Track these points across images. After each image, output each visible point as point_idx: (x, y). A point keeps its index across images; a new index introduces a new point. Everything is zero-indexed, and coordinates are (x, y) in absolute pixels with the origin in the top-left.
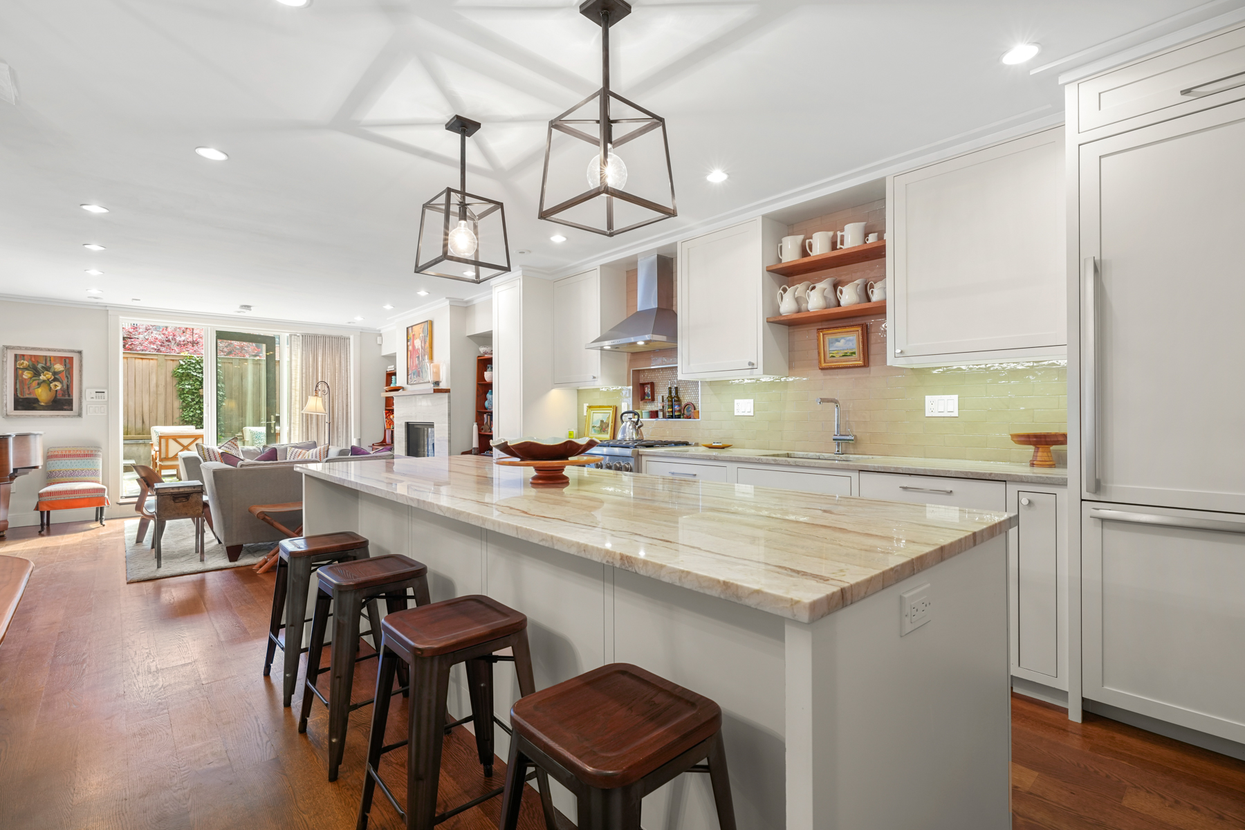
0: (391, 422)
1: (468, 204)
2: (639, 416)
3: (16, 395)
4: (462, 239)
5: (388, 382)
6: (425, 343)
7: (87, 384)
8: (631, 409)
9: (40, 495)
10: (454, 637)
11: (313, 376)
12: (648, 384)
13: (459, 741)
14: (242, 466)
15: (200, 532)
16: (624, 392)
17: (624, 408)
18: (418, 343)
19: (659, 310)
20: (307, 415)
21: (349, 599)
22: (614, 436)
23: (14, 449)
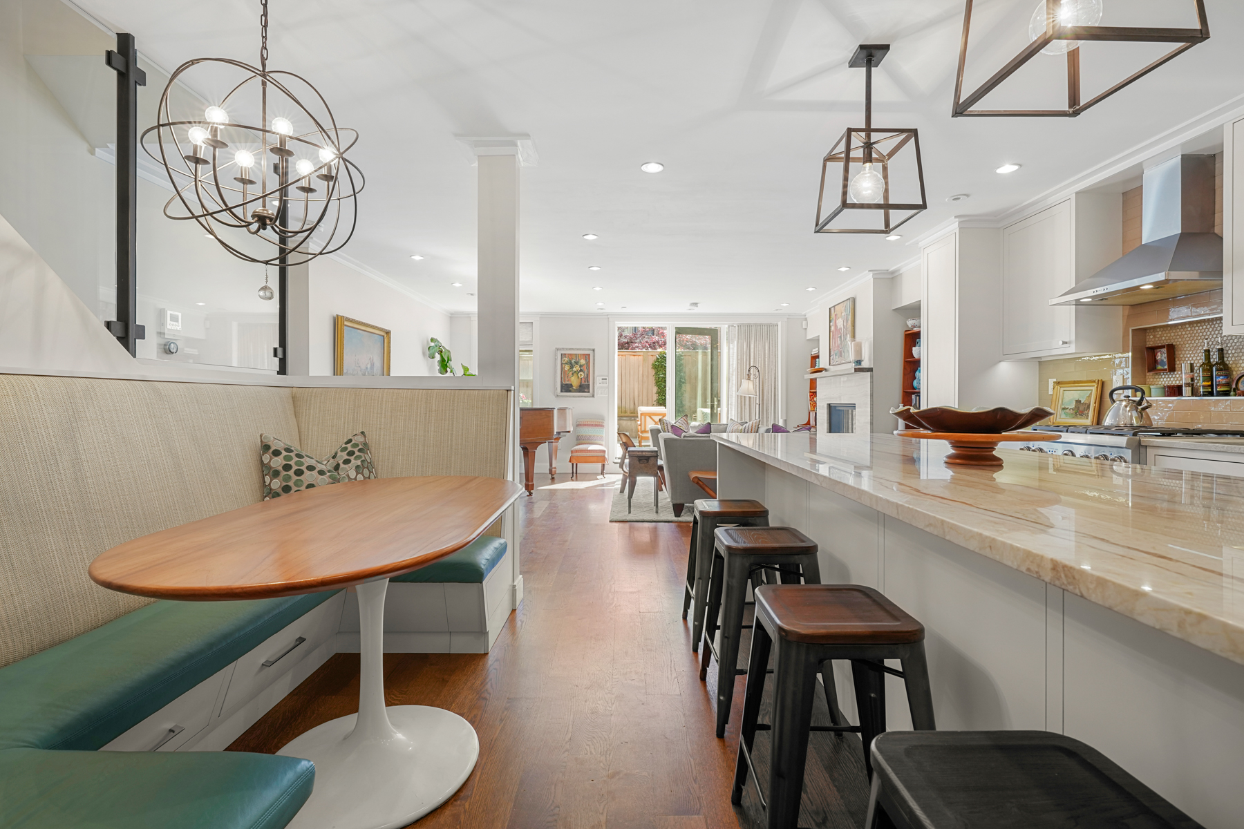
0: (814, 405)
1: (874, 143)
2: (1143, 393)
3: (561, 382)
4: (866, 184)
5: (813, 364)
6: (847, 322)
7: (598, 370)
8: (1129, 383)
9: (572, 452)
10: (825, 627)
11: (746, 360)
12: (1163, 347)
13: (850, 749)
14: (684, 437)
15: (658, 488)
16: (1117, 361)
17: (1117, 382)
18: (840, 323)
19: (1185, 237)
20: (741, 396)
21: (738, 562)
22: (1099, 420)
23: (558, 418)
